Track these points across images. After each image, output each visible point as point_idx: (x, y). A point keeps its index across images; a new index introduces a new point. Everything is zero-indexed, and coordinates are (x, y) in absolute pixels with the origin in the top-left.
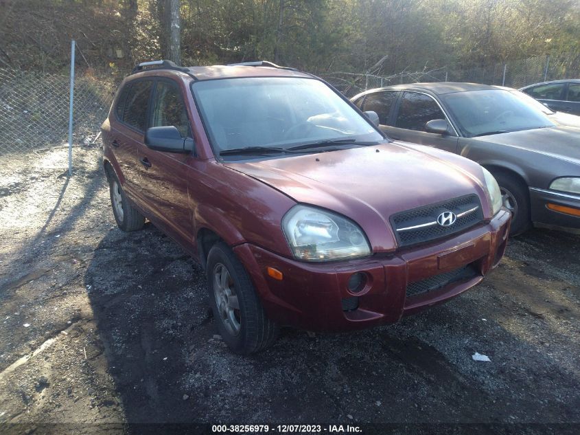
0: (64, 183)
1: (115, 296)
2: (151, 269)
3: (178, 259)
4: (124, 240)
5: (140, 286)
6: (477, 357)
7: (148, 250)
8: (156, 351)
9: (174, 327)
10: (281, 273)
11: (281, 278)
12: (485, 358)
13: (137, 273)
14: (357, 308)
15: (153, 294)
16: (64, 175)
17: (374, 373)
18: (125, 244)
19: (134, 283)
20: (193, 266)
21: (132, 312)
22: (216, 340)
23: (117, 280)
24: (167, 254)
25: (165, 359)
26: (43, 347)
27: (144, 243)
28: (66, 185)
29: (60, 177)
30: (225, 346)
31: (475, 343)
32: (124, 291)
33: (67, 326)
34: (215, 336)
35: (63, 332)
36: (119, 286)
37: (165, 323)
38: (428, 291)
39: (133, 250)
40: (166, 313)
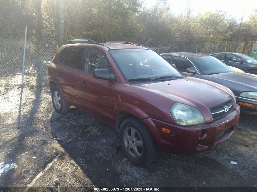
0: (21, 91)
1: (70, 142)
2: (80, 131)
3: (91, 126)
4: (61, 118)
5: (79, 138)
6: (232, 163)
7: (75, 122)
8: (102, 166)
9: (105, 156)
10: (169, 131)
11: (169, 133)
12: (235, 163)
13: (75, 132)
14: (198, 144)
15: (87, 142)
16: (20, 87)
17: (197, 171)
18: (62, 119)
19: (76, 137)
20: (99, 129)
21: (82, 150)
22: (125, 160)
23: (67, 136)
24: (84, 124)
25: (108, 170)
26: (47, 168)
27: (71, 119)
28: (22, 92)
29: (18, 88)
30: (131, 163)
31: (229, 157)
32: (73, 140)
33: (54, 158)
34: (124, 159)
35: (54, 160)
36: (70, 138)
37: (100, 154)
38: (219, 137)
39: (68, 122)
40: (98, 150)
